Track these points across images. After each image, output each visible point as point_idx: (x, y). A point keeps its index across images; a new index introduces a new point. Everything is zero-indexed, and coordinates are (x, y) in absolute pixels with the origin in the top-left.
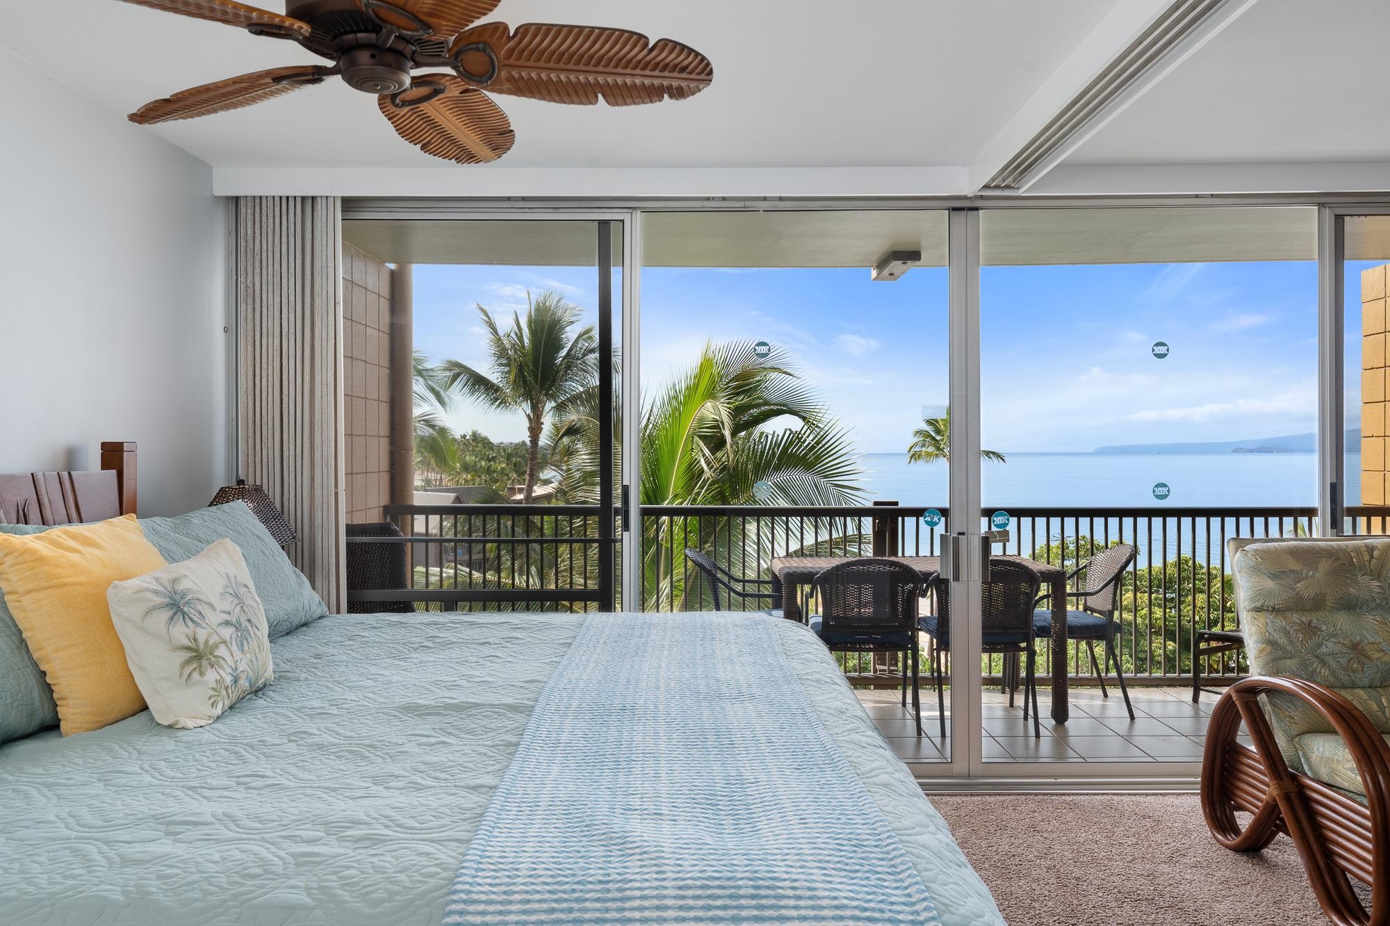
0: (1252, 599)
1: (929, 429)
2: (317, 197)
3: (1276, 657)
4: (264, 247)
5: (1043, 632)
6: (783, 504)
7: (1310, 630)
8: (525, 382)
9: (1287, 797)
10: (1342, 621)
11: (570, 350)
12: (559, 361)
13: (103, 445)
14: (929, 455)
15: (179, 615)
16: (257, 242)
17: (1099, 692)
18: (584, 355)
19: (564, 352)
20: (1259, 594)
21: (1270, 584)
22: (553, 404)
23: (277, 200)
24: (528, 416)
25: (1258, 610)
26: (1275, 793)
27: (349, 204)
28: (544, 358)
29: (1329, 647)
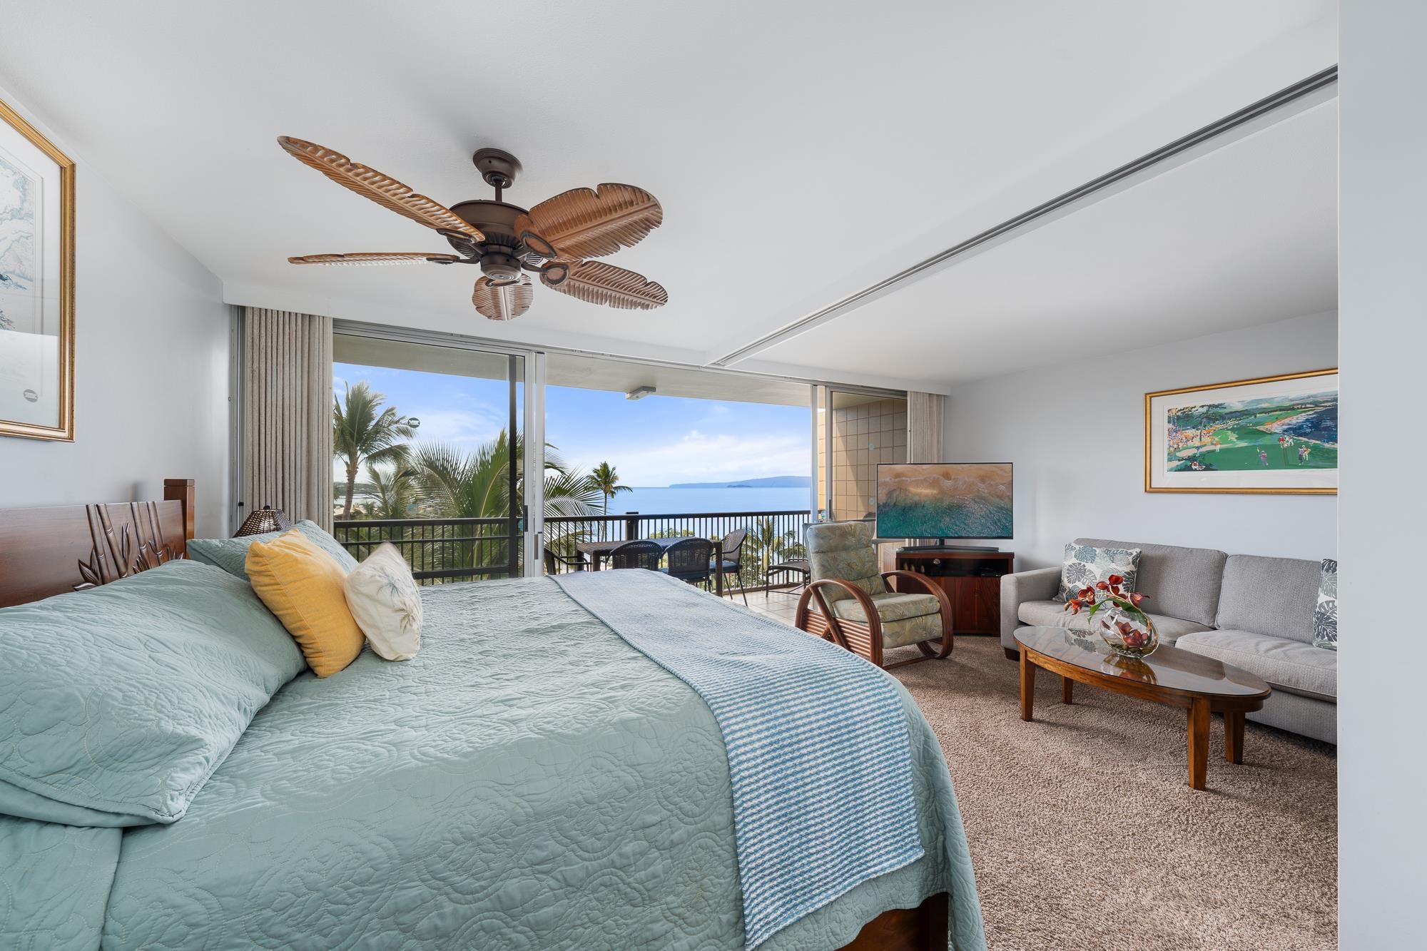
0: (815, 549)
1: (595, 475)
2: (314, 316)
3: (825, 570)
4: (269, 344)
5: (713, 571)
6: (559, 515)
7: (835, 559)
8: (345, 440)
9: (833, 627)
10: (844, 554)
11: (379, 421)
12: (370, 428)
13: (166, 482)
14: (594, 488)
15: (395, 589)
16: (263, 340)
17: (729, 597)
18: (389, 425)
19: (373, 423)
20: (819, 546)
21: (821, 541)
22: (366, 456)
23: (281, 315)
24: (347, 463)
25: (817, 552)
26: (829, 626)
27: (337, 323)
28: (359, 424)
29: (842, 565)
